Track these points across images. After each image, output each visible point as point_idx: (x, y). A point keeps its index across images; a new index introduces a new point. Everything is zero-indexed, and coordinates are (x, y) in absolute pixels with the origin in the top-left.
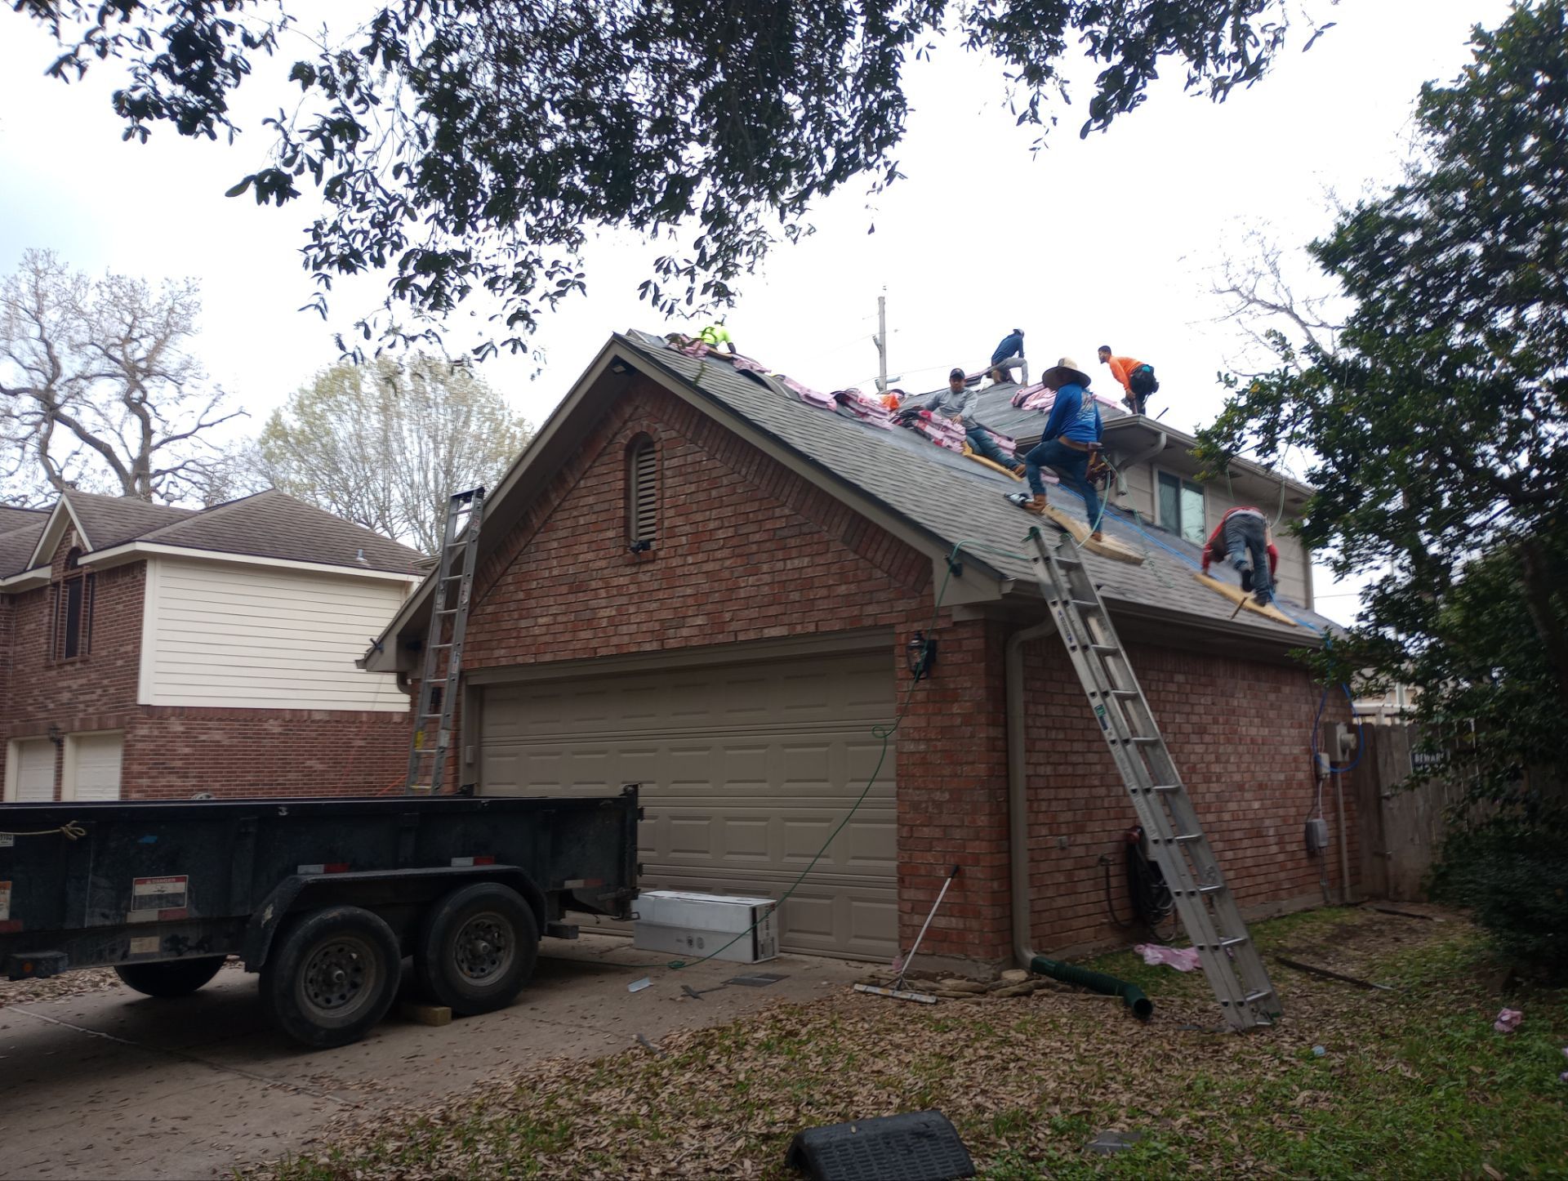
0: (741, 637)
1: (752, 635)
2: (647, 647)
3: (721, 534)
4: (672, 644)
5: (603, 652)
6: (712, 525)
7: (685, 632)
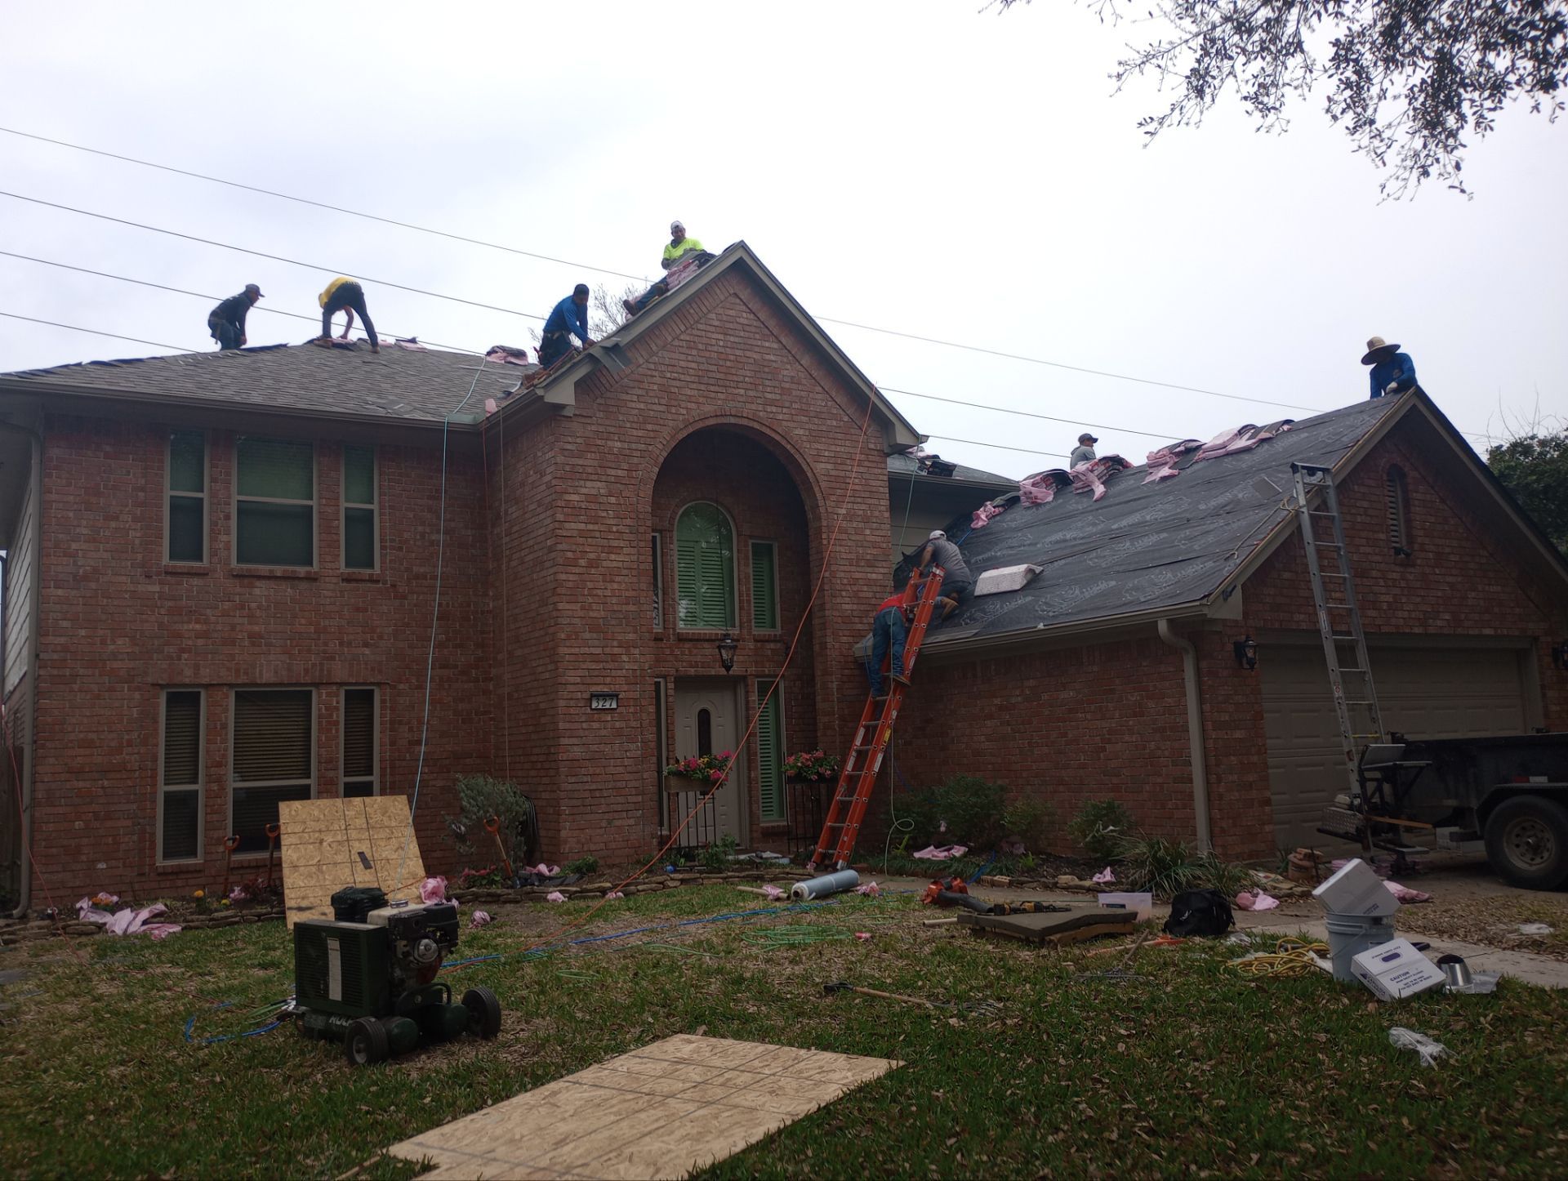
0: (1471, 632)
1: (1476, 632)
2: (1416, 630)
3: (1452, 558)
4: (1431, 630)
5: (1385, 629)
6: (1447, 550)
7: (1439, 623)
